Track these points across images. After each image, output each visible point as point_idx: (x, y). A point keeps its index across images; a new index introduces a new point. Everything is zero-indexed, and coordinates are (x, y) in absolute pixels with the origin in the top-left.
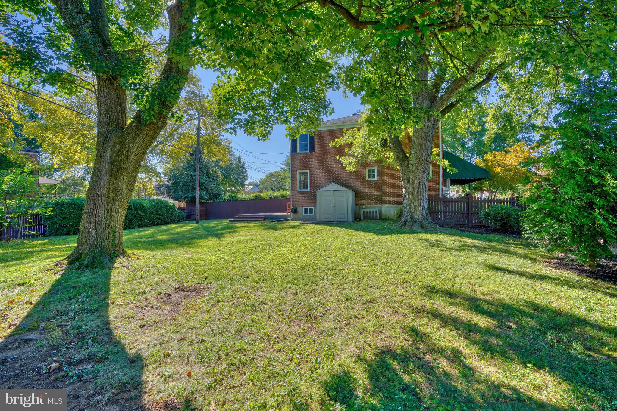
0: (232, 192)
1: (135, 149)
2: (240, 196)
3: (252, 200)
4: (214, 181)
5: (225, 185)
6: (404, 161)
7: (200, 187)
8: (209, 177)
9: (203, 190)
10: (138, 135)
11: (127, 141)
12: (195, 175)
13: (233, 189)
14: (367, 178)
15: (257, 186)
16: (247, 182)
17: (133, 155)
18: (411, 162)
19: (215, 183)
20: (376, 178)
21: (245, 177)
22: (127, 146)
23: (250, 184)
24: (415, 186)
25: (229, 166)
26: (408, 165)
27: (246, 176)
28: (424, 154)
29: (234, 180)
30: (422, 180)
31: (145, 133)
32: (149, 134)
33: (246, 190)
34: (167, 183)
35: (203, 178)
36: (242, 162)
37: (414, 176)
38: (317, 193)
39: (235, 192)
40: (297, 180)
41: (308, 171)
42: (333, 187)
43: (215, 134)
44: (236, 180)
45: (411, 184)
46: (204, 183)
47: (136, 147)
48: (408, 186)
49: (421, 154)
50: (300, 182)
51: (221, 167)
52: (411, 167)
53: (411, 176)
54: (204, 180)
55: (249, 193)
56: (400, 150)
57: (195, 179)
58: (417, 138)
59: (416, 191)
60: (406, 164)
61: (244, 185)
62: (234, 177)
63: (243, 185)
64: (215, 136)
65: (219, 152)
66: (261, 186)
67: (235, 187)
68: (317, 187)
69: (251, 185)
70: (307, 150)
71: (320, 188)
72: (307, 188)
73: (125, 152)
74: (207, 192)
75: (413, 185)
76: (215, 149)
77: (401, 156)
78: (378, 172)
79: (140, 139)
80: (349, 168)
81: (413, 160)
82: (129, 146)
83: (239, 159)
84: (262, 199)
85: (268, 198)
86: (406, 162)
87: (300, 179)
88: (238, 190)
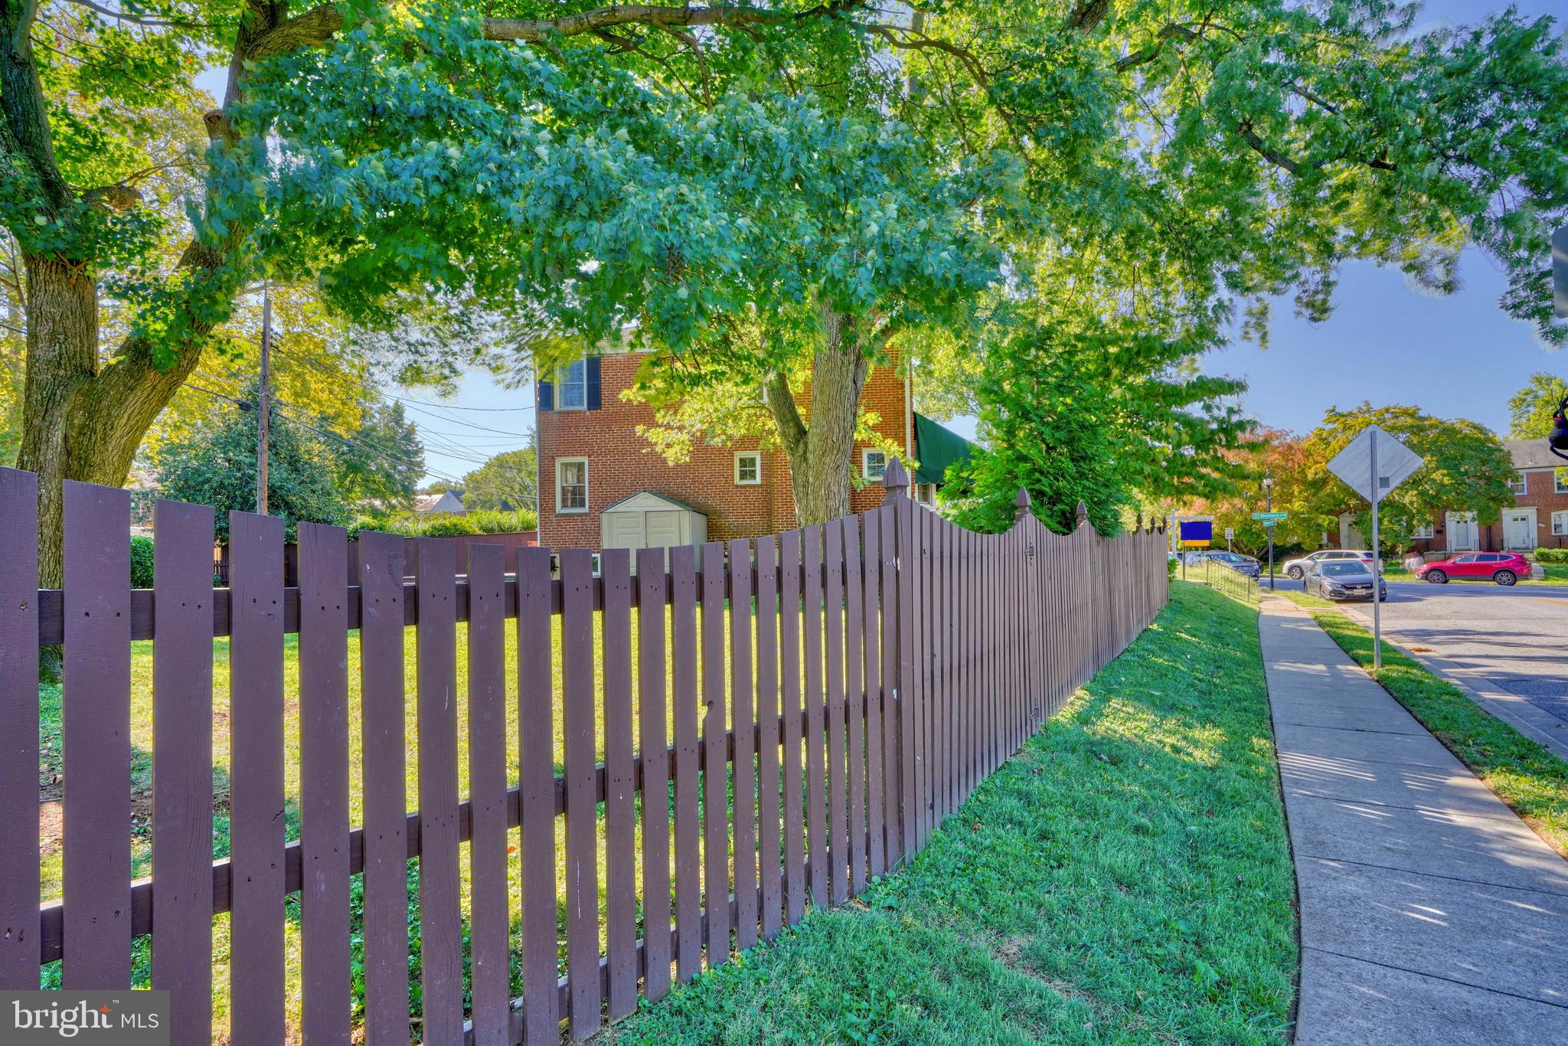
0: (375, 513)
1: (124, 421)
2: (396, 524)
3: (432, 536)
4: (313, 482)
5: (349, 490)
6: (797, 442)
7: (269, 498)
8: (297, 470)
9: (278, 507)
10: (132, 389)
11: (105, 403)
12: (252, 465)
13: (377, 503)
14: (737, 481)
15: (457, 494)
16: (422, 484)
17: (118, 434)
18: (810, 447)
19: (318, 487)
20: (758, 480)
21: (416, 469)
22: (104, 413)
23: (434, 490)
24: (819, 502)
25: (365, 434)
26: (805, 453)
27: (420, 464)
28: (836, 430)
29: (378, 478)
30: (835, 489)
31: (148, 384)
32: (159, 387)
33: (420, 509)
34: (159, 486)
35: (280, 474)
36: (407, 422)
37: (816, 478)
38: (604, 517)
39: (383, 514)
40: (554, 482)
41: (585, 460)
42: (644, 502)
43: (319, 338)
44: (388, 476)
45: (810, 497)
46: (281, 488)
47: (126, 416)
48: (804, 502)
49: (831, 429)
50: (563, 488)
51: (338, 439)
52: (810, 456)
53: (811, 480)
54: (283, 480)
55: (428, 516)
56: (789, 416)
57: (252, 478)
58: (822, 392)
59: (821, 514)
60: (801, 451)
61: (414, 493)
62: (380, 468)
63: (408, 492)
64: (316, 345)
65: (331, 392)
66: (467, 495)
67: (383, 497)
68: (604, 503)
69: (438, 492)
70: (581, 403)
71: (615, 503)
72: (582, 505)
73: (99, 426)
74: (291, 514)
75: (815, 499)
76: (316, 382)
77: (792, 431)
78: (762, 465)
79: (135, 400)
80: (672, 456)
81: (813, 440)
82: (109, 414)
83: (398, 412)
84: (462, 534)
85: (478, 532)
86: (801, 445)
87: (562, 480)
88: (393, 507)
